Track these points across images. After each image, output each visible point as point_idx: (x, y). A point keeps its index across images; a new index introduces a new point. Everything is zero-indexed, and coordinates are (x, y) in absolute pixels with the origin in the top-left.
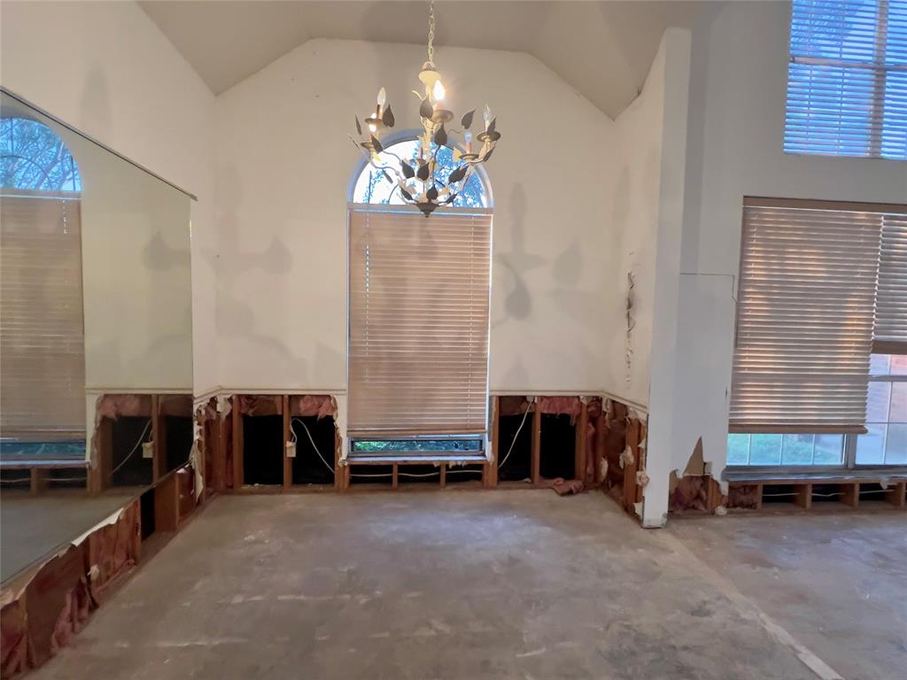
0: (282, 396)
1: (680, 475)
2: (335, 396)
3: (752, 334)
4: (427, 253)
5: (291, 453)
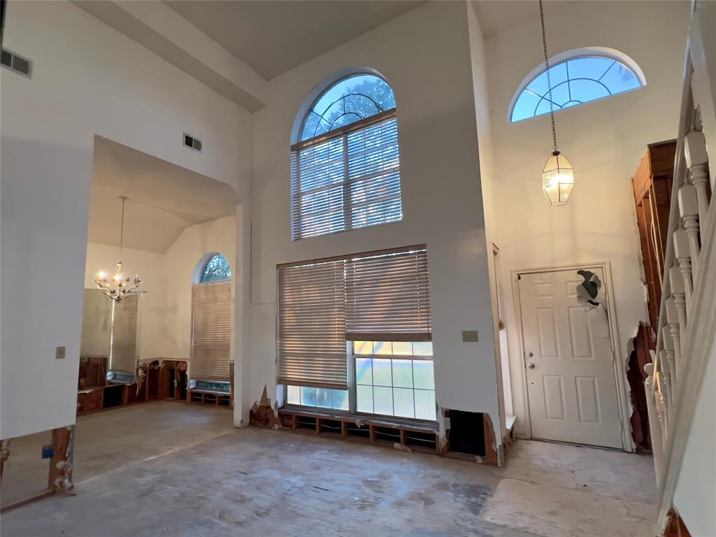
0: (175, 361)
1: (258, 404)
2: (187, 362)
3: (289, 332)
4: (215, 301)
5: (176, 385)
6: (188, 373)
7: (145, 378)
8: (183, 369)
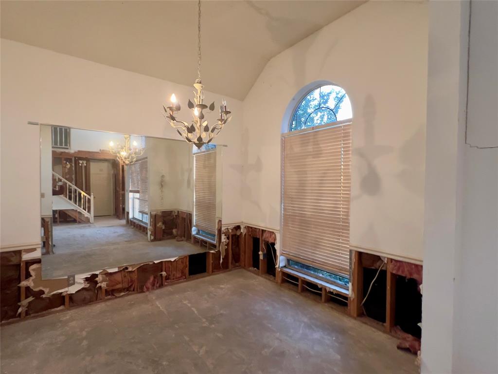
0: (259, 229)
2: (276, 234)
4: (316, 154)
5: (261, 257)
6: (277, 247)
7: (227, 245)
8: (271, 241)
